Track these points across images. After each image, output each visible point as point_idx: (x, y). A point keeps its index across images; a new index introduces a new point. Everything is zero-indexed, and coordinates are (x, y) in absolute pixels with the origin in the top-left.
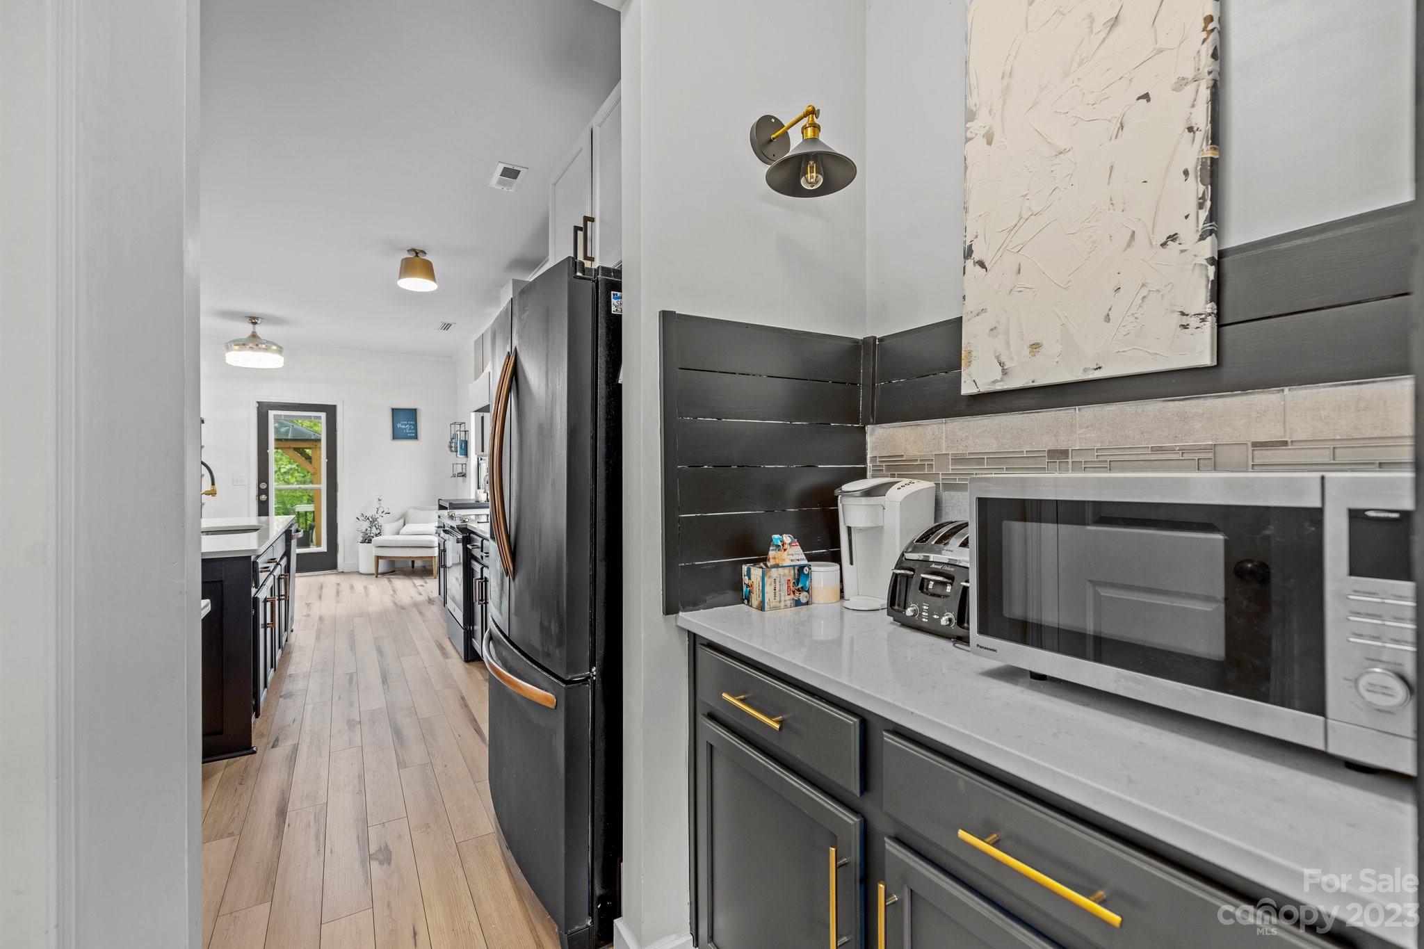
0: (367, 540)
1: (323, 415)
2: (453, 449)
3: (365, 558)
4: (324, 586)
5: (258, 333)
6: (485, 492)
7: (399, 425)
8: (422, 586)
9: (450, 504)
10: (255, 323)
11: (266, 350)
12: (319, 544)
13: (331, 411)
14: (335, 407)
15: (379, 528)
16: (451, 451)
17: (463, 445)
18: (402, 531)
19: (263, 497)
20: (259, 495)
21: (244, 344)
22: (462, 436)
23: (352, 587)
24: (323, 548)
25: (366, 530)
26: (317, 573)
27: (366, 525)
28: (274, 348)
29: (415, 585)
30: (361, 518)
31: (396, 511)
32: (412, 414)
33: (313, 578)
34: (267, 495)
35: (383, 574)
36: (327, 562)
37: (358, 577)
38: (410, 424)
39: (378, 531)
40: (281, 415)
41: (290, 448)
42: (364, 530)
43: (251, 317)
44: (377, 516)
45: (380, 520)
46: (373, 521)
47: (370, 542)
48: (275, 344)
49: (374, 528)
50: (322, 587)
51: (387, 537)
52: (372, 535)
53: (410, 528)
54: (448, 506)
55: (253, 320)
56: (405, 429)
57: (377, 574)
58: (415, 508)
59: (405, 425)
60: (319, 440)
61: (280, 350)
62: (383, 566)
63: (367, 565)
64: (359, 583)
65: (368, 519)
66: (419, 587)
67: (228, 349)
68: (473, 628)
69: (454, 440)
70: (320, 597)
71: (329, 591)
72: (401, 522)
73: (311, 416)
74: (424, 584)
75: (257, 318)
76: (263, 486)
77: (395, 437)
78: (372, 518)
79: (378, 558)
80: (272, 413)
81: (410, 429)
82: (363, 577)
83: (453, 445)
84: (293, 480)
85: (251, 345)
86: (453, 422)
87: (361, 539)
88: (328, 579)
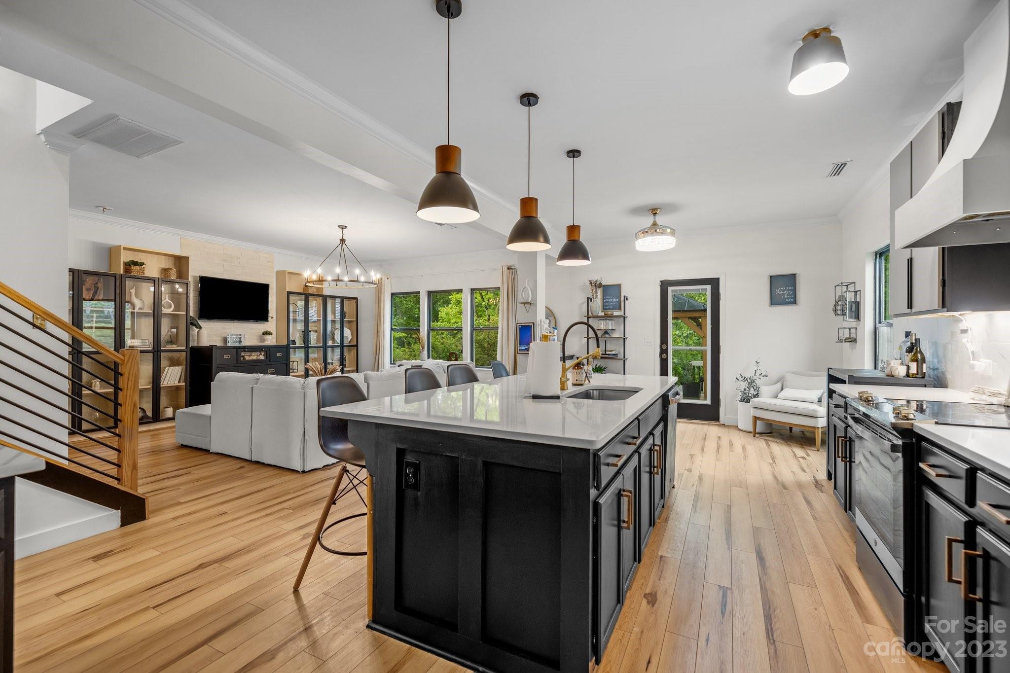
0: (746, 399)
1: (708, 287)
2: (839, 312)
3: (743, 415)
4: (707, 436)
5: (658, 222)
6: (902, 364)
7: (777, 292)
8: (804, 458)
9: (850, 377)
10: (655, 214)
11: (663, 233)
12: (705, 398)
13: (714, 283)
14: (718, 280)
15: (757, 389)
16: (836, 314)
17: (854, 307)
18: (780, 395)
19: (664, 356)
20: (661, 354)
21: (647, 232)
22: (850, 297)
23: (731, 444)
24: (708, 402)
25: (745, 389)
26: (703, 422)
27: (744, 385)
28: (669, 230)
29: (795, 455)
30: (740, 379)
31: (774, 375)
32: (791, 279)
33: (700, 426)
34: (667, 355)
35: (761, 434)
36: (711, 414)
37: (737, 432)
38: (788, 290)
39: (755, 393)
40: (676, 290)
41: (686, 317)
42: (743, 390)
43: (653, 209)
44: (755, 378)
45: (758, 382)
46: (751, 383)
47: (748, 401)
48: (669, 228)
49: (752, 389)
50: (705, 438)
51: (765, 399)
52: (750, 395)
53: (787, 393)
54: (846, 379)
55: (654, 211)
56: (783, 295)
57: (755, 433)
58: (793, 373)
59: (784, 291)
60: (705, 310)
61: (673, 233)
62: (760, 427)
63: (745, 423)
64: (739, 440)
65: (747, 380)
66: (801, 459)
67: (637, 237)
68: (928, 600)
69: (840, 303)
70: (703, 449)
71: (711, 445)
72: (779, 385)
73: (699, 289)
74: (806, 457)
75: (657, 209)
76: (664, 347)
77: (773, 303)
78: (750, 379)
79: (756, 419)
80: (670, 289)
81: (789, 294)
82: (741, 433)
83: (839, 308)
84: (691, 342)
85: (652, 231)
86: (838, 283)
87: (739, 398)
88: (711, 430)
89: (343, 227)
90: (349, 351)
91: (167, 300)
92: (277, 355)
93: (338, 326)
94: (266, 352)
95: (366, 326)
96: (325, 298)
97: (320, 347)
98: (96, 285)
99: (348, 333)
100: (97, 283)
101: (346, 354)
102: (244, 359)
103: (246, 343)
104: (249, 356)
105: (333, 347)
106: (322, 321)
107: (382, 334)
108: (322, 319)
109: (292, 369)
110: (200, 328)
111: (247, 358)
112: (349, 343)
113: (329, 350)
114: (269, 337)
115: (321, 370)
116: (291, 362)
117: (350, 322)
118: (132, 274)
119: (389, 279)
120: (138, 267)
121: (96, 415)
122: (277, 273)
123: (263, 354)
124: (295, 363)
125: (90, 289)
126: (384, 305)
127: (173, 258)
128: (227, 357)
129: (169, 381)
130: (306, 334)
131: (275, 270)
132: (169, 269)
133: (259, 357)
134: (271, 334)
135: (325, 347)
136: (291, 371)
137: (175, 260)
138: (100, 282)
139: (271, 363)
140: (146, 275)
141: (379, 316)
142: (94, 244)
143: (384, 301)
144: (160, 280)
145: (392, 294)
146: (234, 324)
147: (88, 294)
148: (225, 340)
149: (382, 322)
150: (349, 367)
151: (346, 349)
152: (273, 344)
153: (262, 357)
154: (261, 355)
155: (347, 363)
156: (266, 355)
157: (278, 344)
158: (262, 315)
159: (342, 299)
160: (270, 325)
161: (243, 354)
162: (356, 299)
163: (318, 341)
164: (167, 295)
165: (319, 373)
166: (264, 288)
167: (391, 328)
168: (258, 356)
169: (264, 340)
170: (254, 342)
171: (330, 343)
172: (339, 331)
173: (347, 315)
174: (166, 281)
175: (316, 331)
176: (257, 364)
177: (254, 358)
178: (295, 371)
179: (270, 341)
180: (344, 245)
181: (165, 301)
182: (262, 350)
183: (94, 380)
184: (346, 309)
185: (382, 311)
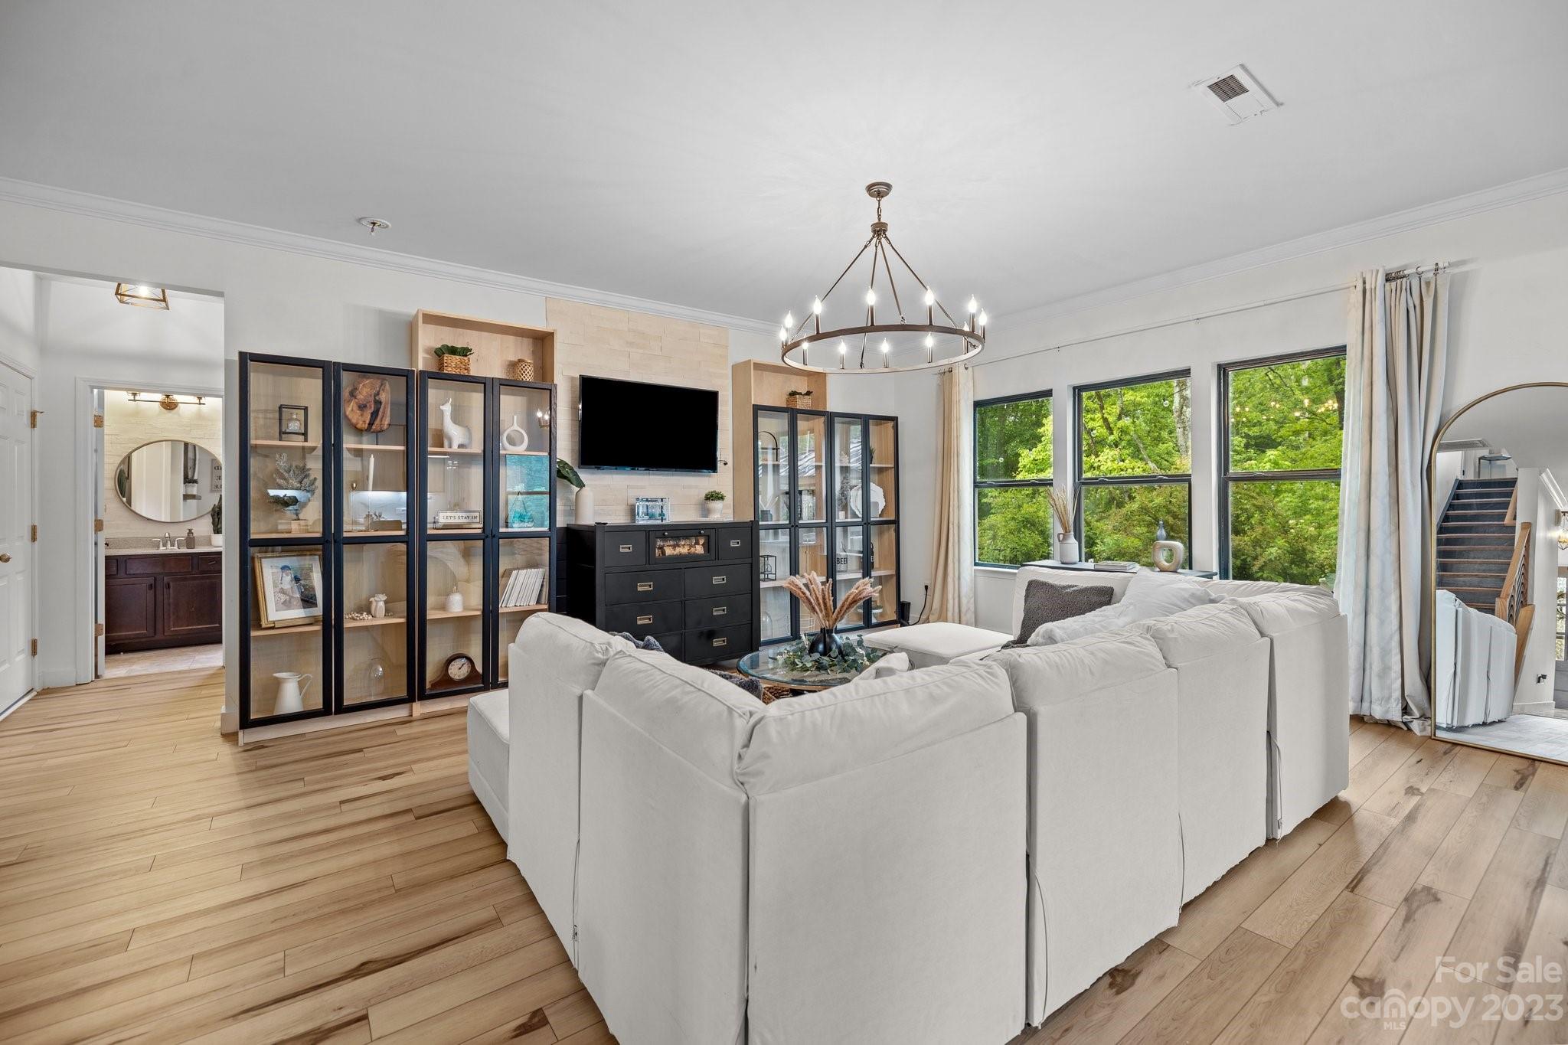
89: (878, 191)
90: (881, 534)
91: (516, 427)
92: (732, 545)
93: (855, 480)
94: (708, 538)
95: (916, 479)
96: (830, 418)
97: (819, 526)
98: (377, 398)
99: (877, 494)
100: (378, 394)
101: (875, 541)
102: (663, 553)
103: (673, 517)
104: (674, 547)
105: (845, 526)
106: (824, 469)
107: (953, 496)
108: (823, 464)
109: (764, 573)
110: (581, 485)
111: (669, 551)
112: (881, 516)
113: (839, 531)
114: (716, 505)
115: (824, 599)
116: (762, 559)
117: (881, 470)
118: (445, 371)
119: (970, 369)
120: (458, 357)
121: (377, 670)
122: (736, 368)
123: (702, 542)
124: (771, 561)
125: (365, 406)
126: (958, 429)
127: (531, 340)
128: (627, 550)
129: (519, 600)
130: (793, 495)
131: (731, 362)
132: (520, 361)
133: (693, 550)
134: (722, 498)
135: (831, 526)
136: (762, 576)
137: (535, 345)
138: (383, 390)
139: (717, 562)
140: (472, 373)
141: (946, 455)
142: (381, 313)
143: (959, 419)
144: (496, 384)
145: (978, 405)
146: (652, 477)
147: (362, 415)
148: (632, 512)
149: (954, 468)
150: (879, 569)
151: (874, 529)
152: (725, 520)
153: (699, 550)
154: (699, 544)
155: (876, 559)
156: (707, 547)
157: (736, 520)
158: (703, 459)
159: (865, 420)
160: (722, 480)
161: (659, 543)
162: (894, 419)
163: (817, 513)
164: (515, 417)
165: (819, 604)
166: (710, 399)
167: (975, 482)
168: (691, 546)
169: (706, 512)
170: (688, 515)
171: (841, 517)
172: (860, 492)
173: (875, 455)
174: (513, 384)
175: (813, 493)
176: (691, 565)
177: (683, 550)
178: (770, 576)
179: (721, 513)
180: (883, 240)
181: (512, 428)
182: (700, 535)
183: (374, 597)
184: (873, 443)
185: (954, 442)
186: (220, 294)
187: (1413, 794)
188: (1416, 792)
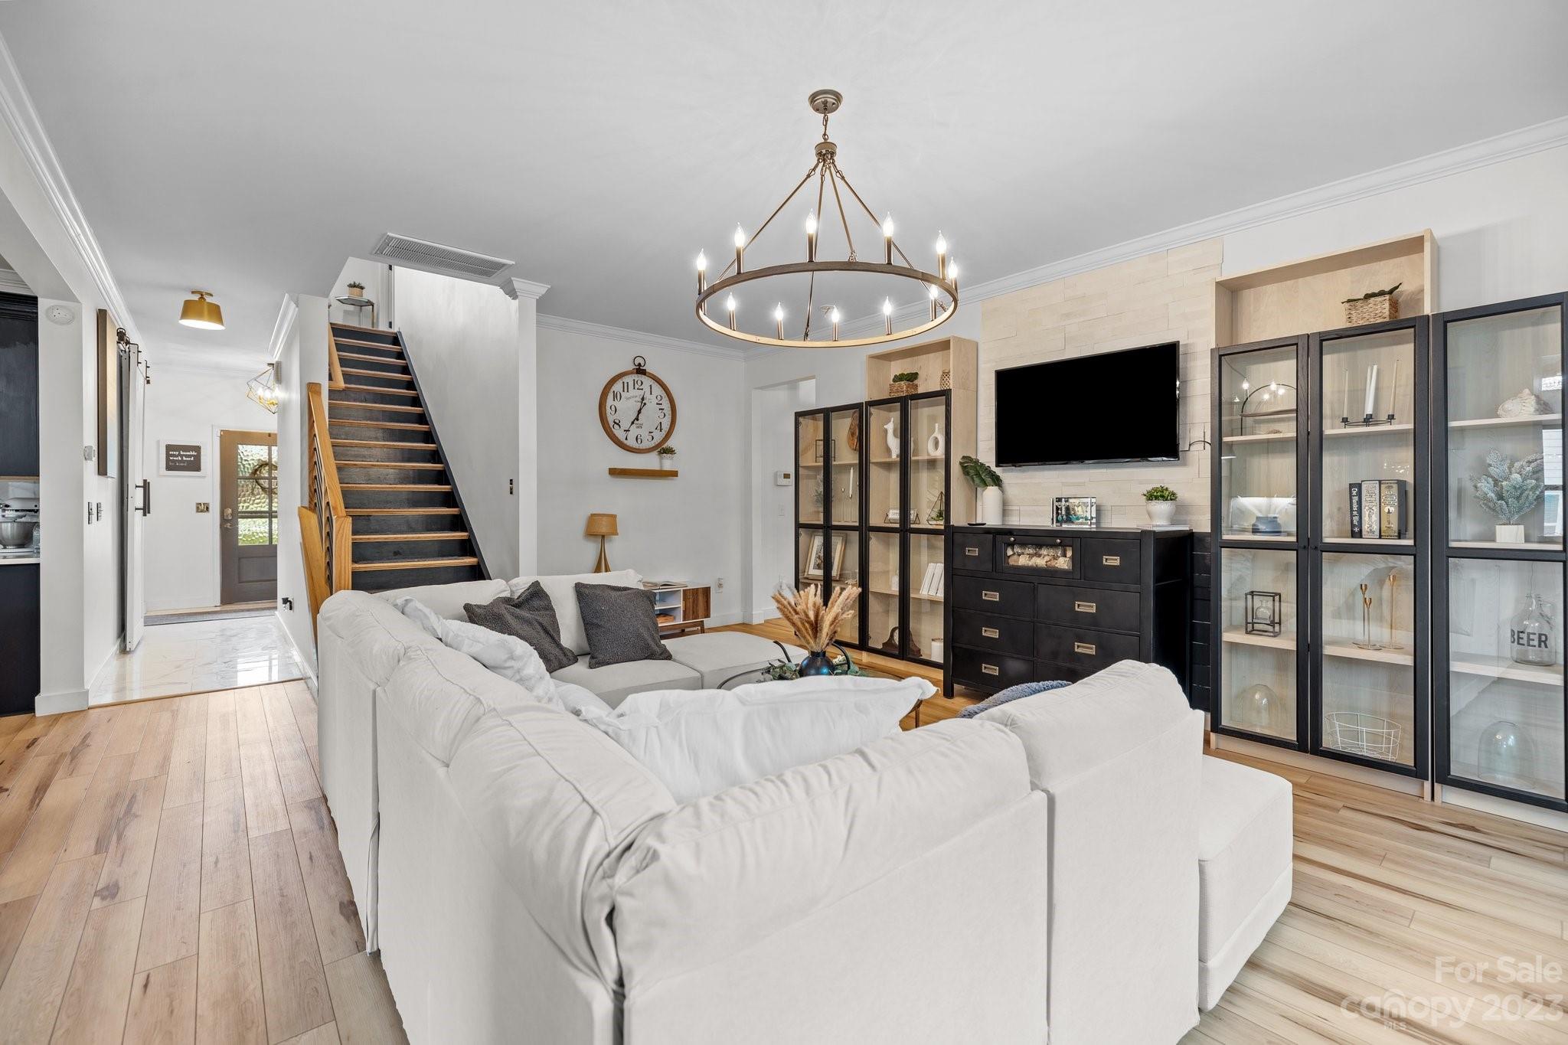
89: (825, 102)
91: (936, 434)
92: (1105, 562)
102: (1015, 561)
104: (1032, 556)
111: (1023, 561)
123: (1069, 554)
125: (854, 434)
128: (972, 554)
139: (1085, 583)
144: (907, 400)
154: (1064, 555)
156: (1074, 559)
161: (1014, 549)
164: (937, 425)
168: (1053, 558)
169: (1150, 516)
176: (1042, 580)
179: (1171, 518)
181: (934, 436)
186: (813, 377)
187: (107, 888)
188: (105, 893)
